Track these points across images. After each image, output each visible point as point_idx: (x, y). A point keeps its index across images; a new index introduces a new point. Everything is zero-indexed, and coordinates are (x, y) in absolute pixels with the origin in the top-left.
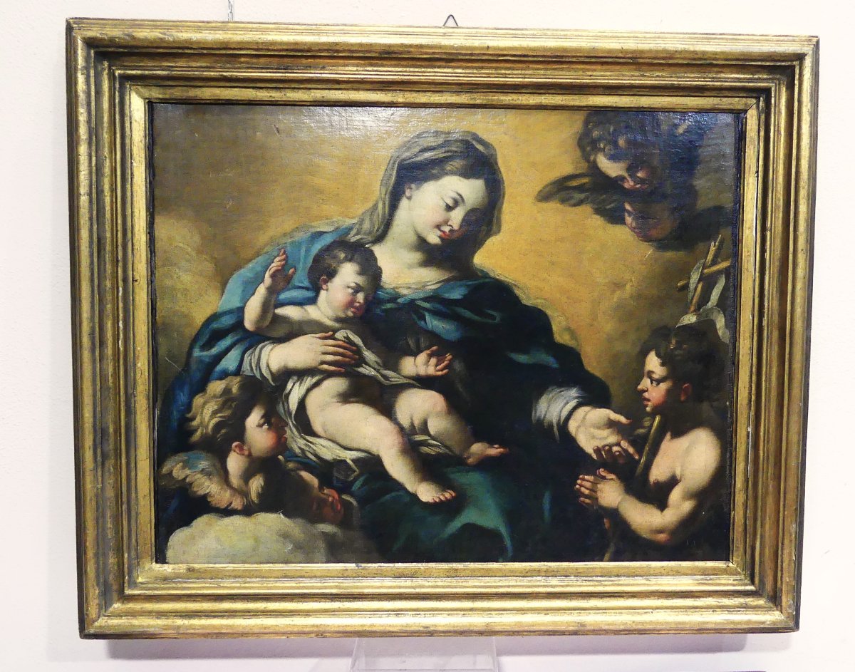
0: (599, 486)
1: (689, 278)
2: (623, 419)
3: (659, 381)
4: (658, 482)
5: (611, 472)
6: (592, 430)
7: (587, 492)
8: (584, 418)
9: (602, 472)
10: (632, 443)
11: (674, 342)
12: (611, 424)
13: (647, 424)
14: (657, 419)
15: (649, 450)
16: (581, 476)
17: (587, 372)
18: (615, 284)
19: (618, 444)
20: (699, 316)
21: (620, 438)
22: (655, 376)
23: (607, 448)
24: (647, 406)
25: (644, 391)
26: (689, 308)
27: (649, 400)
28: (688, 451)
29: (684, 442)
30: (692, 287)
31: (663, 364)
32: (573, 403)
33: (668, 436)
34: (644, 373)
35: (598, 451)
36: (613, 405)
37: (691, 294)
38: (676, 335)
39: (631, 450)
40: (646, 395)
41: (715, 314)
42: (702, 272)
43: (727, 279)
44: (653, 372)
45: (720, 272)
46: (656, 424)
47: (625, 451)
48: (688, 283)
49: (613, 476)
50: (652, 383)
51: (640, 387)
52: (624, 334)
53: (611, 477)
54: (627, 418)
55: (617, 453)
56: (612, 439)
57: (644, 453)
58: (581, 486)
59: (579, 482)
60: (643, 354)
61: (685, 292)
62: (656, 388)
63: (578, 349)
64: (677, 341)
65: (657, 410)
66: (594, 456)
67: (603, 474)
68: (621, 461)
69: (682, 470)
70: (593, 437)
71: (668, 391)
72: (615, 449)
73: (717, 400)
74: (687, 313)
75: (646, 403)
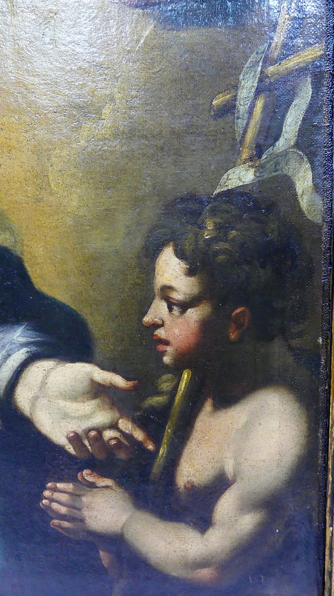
0: (84, 499)
1: (236, 87)
2: (119, 381)
3: (184, 306)
4: (193, 486)
5: (103, 474)
6: (62, 403)
7: (63, 510)
8: (44, 384)
9: (87, 475)
10: (142, 422)
11: (210, 225)
12: (98, 391)
13: (166, 386)
14: (186, 376)
15: (174, 433)
16: (49, 485)
17: (41, 297)
18: (79, 107)
19: (114, 426)
20: (260, 168)
21: (118, 415)
22: (177, 296)
23: (93, 433)
24: (163, 353)
25: (156, 326)
26: (239, 153)
27: (167, 343)
28: (247, 429)
29: (238, 414)
30: (242, 108)
31: (190, 272)
32: (20, 356)
33: (208, 406)
34: (153, 290)
35: (76, 439)
36: (98, 356)
37: (241, 123)
38: (214, 212)
39: (139, 435)
40: (161, 333)
41: (293, 164)
42: (262, 72)
43: (316, 86)
44: (171, 288)
45: (301, 71)
46: (183, 385)
47: (129, 437)
48: (235, 98)
49: (108, 482)
50: (170, 309)
51: (147, 319)
52: (106, 217)
53: (103, 484)
54: (127, 379)
55: (113, 442)
56: (102, 417)
57: (165, 440)
58: (52, 500)
59: (47, 493)
60: (151, 253)
61: (229, 118)
62: (180, 320)
63: (17, 250)
64: (215, 224)
65: (183, 361)
66: (71, 449)
67: (90, 479)
68: (122, 455)
69: (237, 464)
70: (66, 416)
71: (205, 326)
72: (108, 434)
73: (300, 335)
74: (235, 165)
75: (161, 348)
